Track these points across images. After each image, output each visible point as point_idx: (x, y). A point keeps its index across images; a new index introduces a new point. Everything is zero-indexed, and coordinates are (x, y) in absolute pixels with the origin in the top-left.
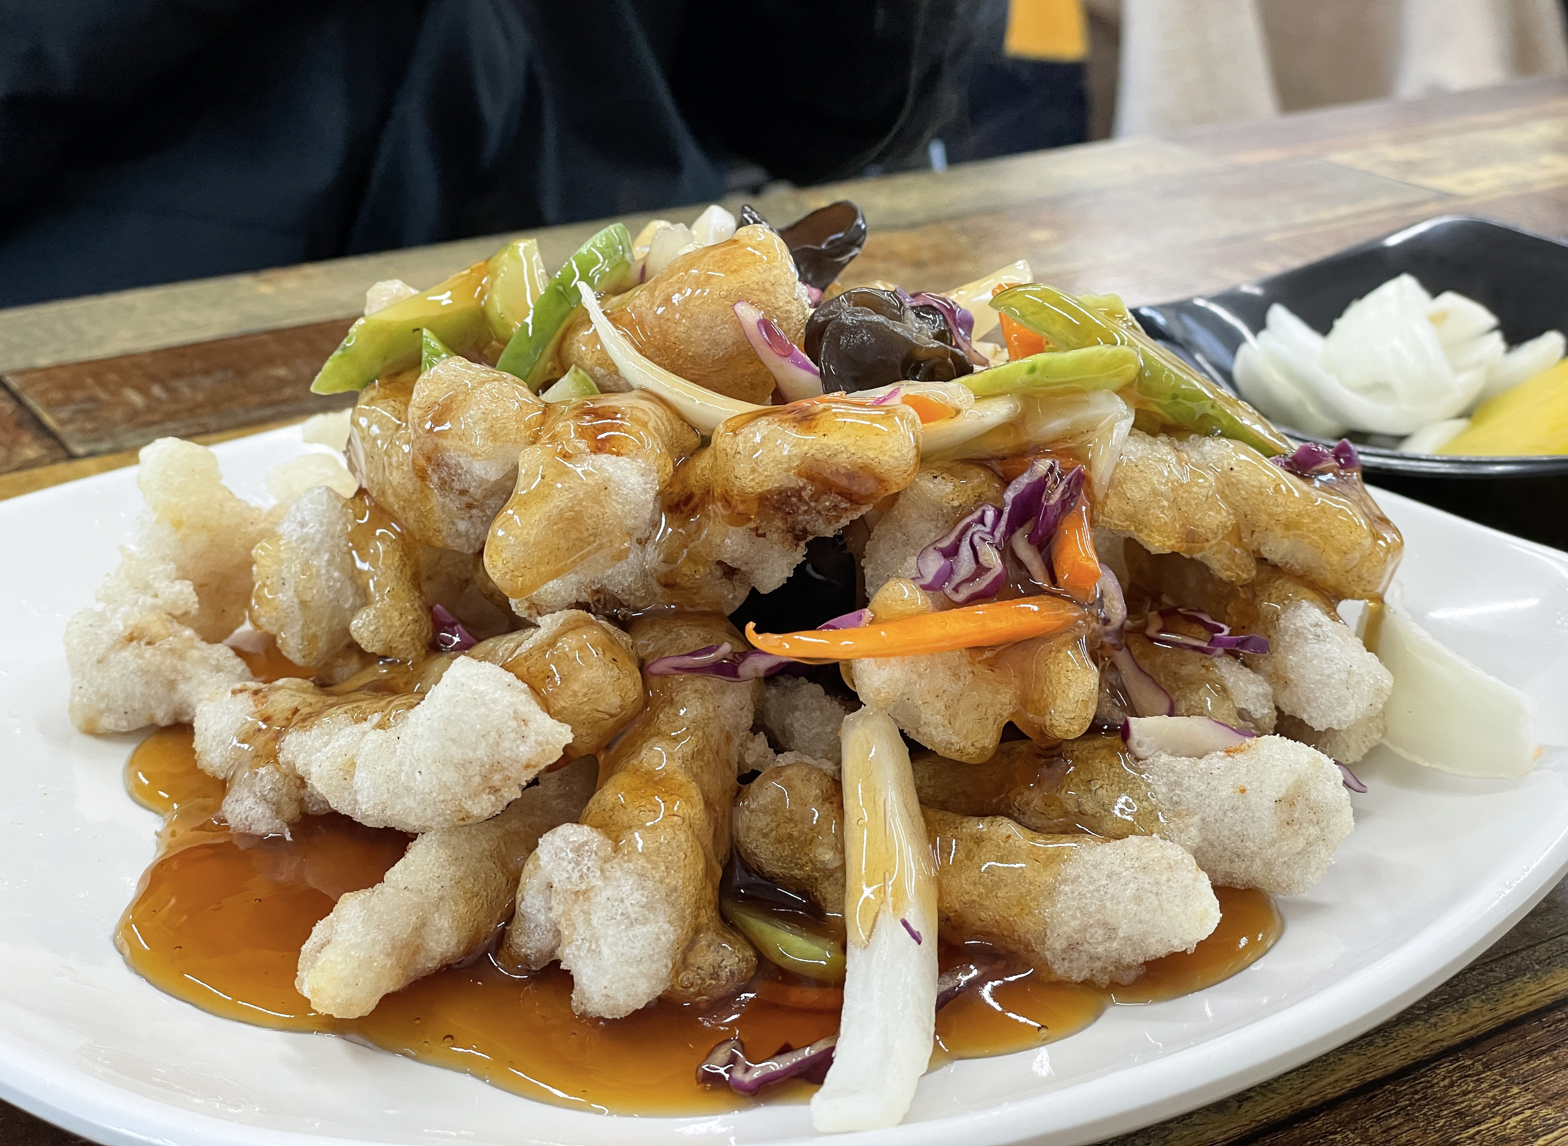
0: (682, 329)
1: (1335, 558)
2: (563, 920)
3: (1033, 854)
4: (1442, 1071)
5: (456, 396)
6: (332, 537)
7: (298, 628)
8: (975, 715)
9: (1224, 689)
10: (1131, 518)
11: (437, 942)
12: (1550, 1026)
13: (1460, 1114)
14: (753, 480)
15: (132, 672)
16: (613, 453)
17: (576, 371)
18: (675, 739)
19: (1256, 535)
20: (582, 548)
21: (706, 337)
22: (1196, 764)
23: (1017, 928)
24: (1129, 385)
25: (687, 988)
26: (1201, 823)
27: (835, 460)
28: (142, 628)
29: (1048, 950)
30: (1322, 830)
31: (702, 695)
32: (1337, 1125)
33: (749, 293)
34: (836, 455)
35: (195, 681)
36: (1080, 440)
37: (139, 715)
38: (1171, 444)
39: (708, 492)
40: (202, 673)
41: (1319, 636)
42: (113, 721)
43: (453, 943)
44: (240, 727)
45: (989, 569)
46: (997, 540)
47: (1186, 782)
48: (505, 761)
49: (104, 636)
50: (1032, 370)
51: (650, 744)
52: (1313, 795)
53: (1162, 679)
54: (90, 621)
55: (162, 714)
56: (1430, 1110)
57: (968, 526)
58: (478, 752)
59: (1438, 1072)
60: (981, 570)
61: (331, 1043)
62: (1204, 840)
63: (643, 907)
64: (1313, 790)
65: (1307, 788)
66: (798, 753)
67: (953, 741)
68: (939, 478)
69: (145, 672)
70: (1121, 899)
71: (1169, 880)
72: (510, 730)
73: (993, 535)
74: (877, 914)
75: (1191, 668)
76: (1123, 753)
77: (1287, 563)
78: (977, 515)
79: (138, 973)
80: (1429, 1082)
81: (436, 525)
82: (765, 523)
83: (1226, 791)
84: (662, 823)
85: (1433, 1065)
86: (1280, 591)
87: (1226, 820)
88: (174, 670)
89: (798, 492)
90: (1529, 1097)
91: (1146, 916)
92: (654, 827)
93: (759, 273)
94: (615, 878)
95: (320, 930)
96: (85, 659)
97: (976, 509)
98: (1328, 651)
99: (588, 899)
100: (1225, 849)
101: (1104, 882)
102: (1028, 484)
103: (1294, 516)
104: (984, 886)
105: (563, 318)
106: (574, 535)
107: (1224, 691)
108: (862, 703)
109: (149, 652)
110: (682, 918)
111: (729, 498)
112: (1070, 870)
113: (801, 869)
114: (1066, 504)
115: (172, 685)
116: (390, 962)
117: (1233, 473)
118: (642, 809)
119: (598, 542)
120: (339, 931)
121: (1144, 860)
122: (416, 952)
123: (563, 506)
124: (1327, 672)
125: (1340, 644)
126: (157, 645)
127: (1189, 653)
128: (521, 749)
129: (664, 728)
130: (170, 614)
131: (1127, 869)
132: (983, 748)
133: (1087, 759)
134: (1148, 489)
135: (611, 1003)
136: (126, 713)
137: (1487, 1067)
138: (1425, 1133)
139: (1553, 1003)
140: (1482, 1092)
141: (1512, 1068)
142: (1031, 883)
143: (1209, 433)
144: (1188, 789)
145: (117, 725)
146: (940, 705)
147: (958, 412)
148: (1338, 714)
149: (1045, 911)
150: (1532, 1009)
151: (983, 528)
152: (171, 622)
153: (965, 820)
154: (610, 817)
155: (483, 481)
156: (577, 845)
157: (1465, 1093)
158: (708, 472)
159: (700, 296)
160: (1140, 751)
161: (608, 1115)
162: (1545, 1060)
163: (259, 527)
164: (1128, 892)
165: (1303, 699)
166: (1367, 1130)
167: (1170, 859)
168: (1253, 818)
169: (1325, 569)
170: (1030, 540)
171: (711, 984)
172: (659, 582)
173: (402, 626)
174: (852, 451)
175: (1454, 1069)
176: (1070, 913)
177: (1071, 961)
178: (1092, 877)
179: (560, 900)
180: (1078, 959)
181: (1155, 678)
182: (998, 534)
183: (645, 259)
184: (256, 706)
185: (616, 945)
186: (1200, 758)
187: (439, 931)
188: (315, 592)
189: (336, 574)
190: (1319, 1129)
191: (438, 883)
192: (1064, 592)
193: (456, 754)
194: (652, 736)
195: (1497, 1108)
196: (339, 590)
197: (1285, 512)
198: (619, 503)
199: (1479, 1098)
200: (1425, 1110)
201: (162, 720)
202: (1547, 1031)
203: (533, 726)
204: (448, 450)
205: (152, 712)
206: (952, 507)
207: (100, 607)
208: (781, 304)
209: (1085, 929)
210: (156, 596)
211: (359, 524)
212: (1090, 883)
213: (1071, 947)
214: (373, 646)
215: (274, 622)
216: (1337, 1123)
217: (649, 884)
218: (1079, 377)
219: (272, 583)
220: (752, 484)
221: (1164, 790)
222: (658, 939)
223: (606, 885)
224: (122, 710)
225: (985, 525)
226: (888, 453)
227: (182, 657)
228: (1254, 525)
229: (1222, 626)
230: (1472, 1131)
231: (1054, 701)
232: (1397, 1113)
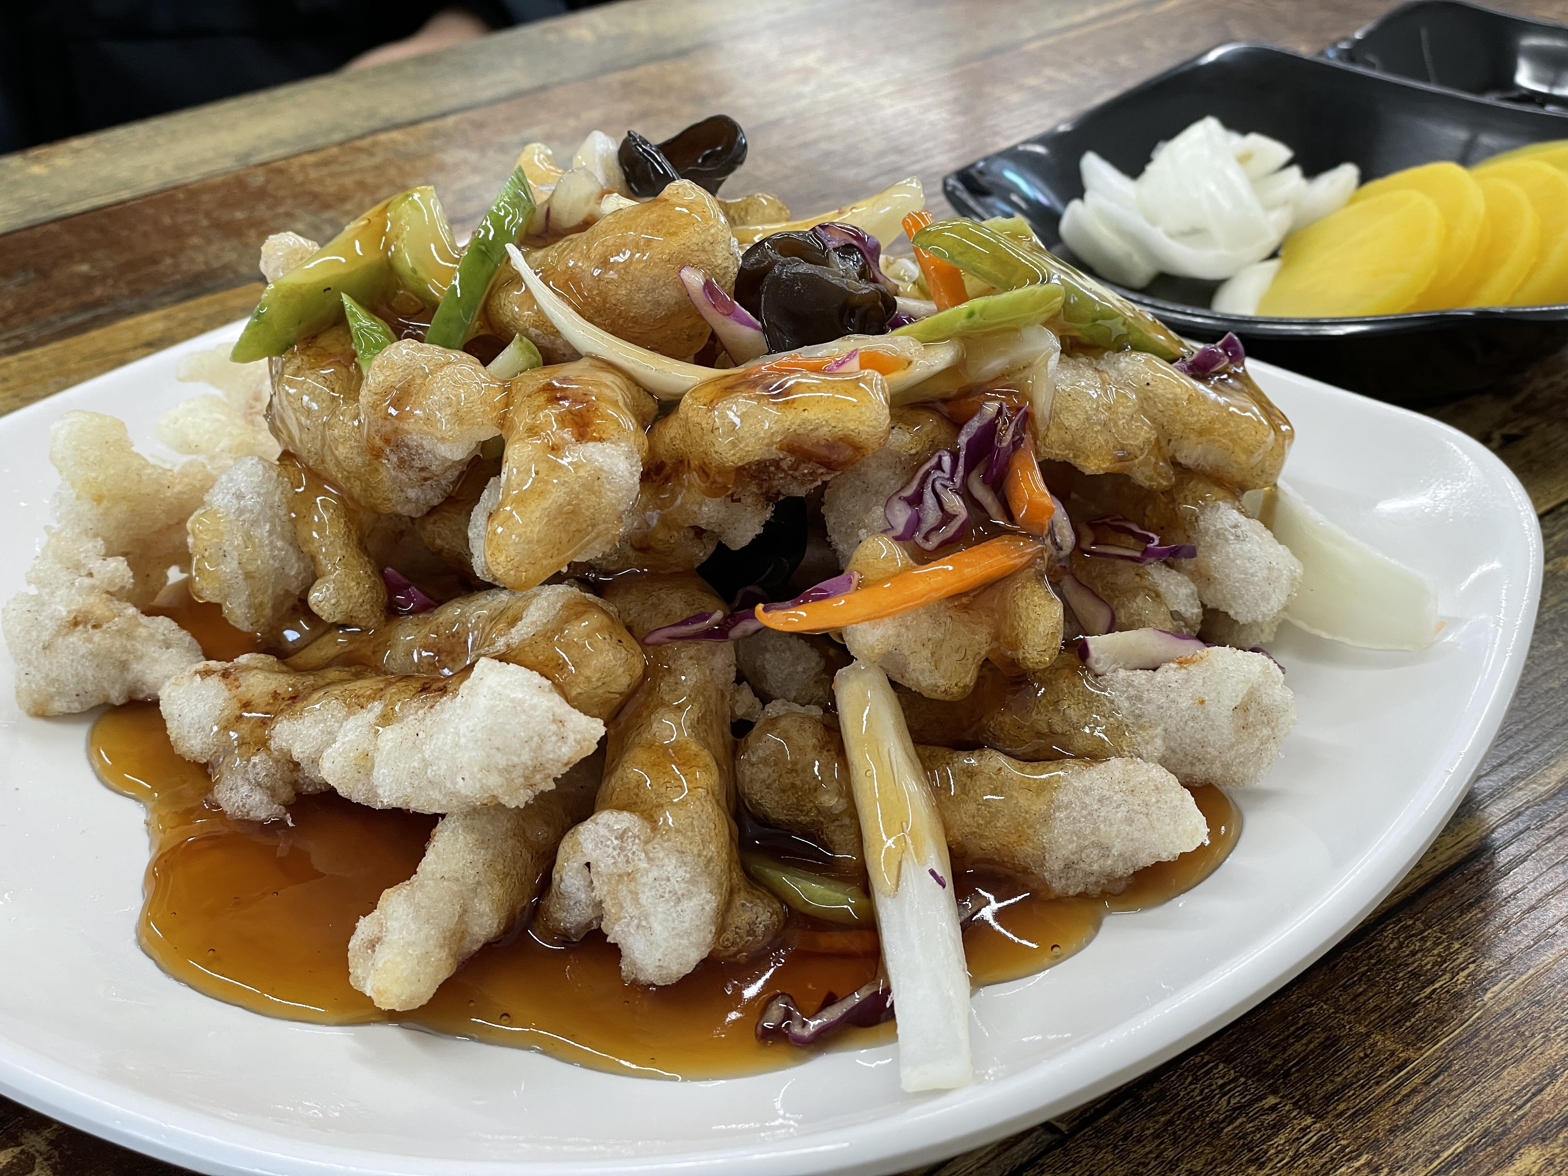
0: (624, 292)
1: (1243, 458)
2: (608, 900)
3: (1024, 784)
4: (1389, 933)
5: (413, 379)
6: (271, 507)
7: (244, 598)
8: (957, 657)
9: (1158, 595)
10: (1070, 446)
11: (480, 926)
12: (1472, 878)
13: (1415, 975)
14: (734, 455)
15: (83, 656)
16: (594, 439)
17: (521, 340)
18: (679, 707)
19: (1172, 443)
20: (582, 538)
21: (649, 299)
22: (1152, 678)
23: (1016, 853)
24: (1055, 317)
25: (727, 947)
26: (1163, 733)
27: (816, 433)
28: (86, 612)
29: (1046, 871)
30: (1273, 729)
31: (697, 660)
32: (1310, 998)
33: (690, 255)
34: (817, 429)
35: (146, 660)
36: (1018, 377)
37: (91, 697)
38: (1090, 365)
39: (682, 462)
40: (153, 650)
41: (1239, 537)
42: (65, 704)
43: (495, 925)
44: (220, 715)
45: (956, 516)
46: (958, 485)
47: (1145, 695)
48: (547, 762)
49: (47, 622)
50: (971, 314)
51: (659, 716)
52: (1265, 700)
53: (1100, 590)
54: (28, 606)
55: (117, 694)
56: (1387, 973)
57: (927, 474)
58: (522, 758)
59: (1385, 934)
60: (947, 517)
61: (391, 1033)
62: (1167, 748)
63: (687, 882)
64: (1264, 696)
65: (1258, 694)
66: (784, 700)
67: (939, 684)
68: (896, 429)
69: (94, 655)
70: (1113, 821)
71: (1158, 801)
72: (550, 734)
73: (953, 481)
74: (900, 863)
75: (1126, 576)
76: (1083, 671)
77: (1199, 465)
78: (934, 461)
79: (177, 979)
80: (1380, 945)
81: (386, 494)
82: (740, 489)
83: (1185, 702)
84: (689, 798)
85: (1379, 928)
86: (1195, 492)
87: (1188, 729)
88: (125, 651)
89: (776, 463)
90: (1470, 951)
91: (1136, 835)
92: (683, 802)
93: (698, 233)
94: (659, 858)
95: (365, 927)
96: (29, 647)
97: (933, 454)
98: (1249, 551)
99: (634, 879)
100: (1186, 755)
101: (1096, 807)
102: (979, 428)
103: (1207, 423)
104: (983, 818)
105: (490, 277)
106: (573, 527)
107: (1157, 596)
108: (853, 657)
109: (97, 636)
110: (720, 885)
111: (706, 469)
112: (1063, 797)
113: (807, 814)
114: (1016, 445)
115: (124, 666)
116: (445, 954)
117: (1149, 388)
118: (668, 785)
119: (596, 531)
120: (390, 929)
121: (1131, 784)
122: (462, 938)
123: (561, 500)
124: (1251, 571)
125: (1258, 542)
126: (105, 626)
127: (1120, 563)
128: (563, 750)
129: (666, 698)
130: (108, 592)
131: (1116, 793)
132: (966, 686)
133: (1050, 679)
134: (1082, 417)
135: (665, 972)
136: (77, 695)
137: (1427, 925)
138: (1388, 997)
139: (1470, 854)
140: (1429, 951)
141: (1449, 923)
142: (1026, 812)
143: (1120, 349)
144: (1148, 702)
145: (69, 708)
146: (926, 653)
147: (910, 363)
148: (1262, 609)
149: (1043, 838)
150: (1454, 861)
151: (942, 474)
152: (112, 600)
153: (955, 755)
154: (637, 795)
155: (445, 459)
156: (620, 832)
157: (1413, 953)
158: (678, 442)
159: (639, 261)
160: (1099, 668)
161: (682, 1081)
162: (1474, 912)
163: (176, 490)
164: (1119, 815)
165: (1229, 596)
166: (1337, 1000)
167: (1155, 781)
168: (1212, 725)
169: (1233, 467)
170: (985, 481)
171: (748, 941)
172: (632, 546)
173: (361, 594)
174: (833, 424)
175: (1399, 930)
176: (1068, 837)
177: (1068, 879)
178: (1084, 803)
179: (603, 881)
180: (1074, 877)
181: (1095, 590)
182: (957, 480)
183: (548, 201)
184: (230, 690)
185: (667, 920)
186: (1155, 670)
187: (481, 915)
188: (259, 562)
189: (279, 544)
190: (1295, 1003)
191: (472, 869)
192: (1022, 529)
193: (501, 761)
194: (656, 707)
195: (1445, 965)
196: (283, 560)
197: (1199, 420)
198: (612, 491)
199: (1427, 956)
200: (1383, 974)
201: (117, 698)
202: (1471, 884)
203: (570, 725)
204: (410, 433)
205: (106, 693)
206: (910, 455)
207: (33, 590)
208: (720, 262)
209: (1082, 849)
210: (90, 575)
211: (296, 493)
212: (1083, 808)
213: (1068, 866)
214: (334, 617)
215: (217, 593)
216: (1310, 995)
217: (689, 859)
218: (1013, 317)
219: (211, 554)
220: (733, 458)
221: (1127, 704)
222: (703, 909)
223: (652, 866)
224: (74, 693)
225: (943, 471)
226: (867, 423)
227: (130, 637)
228: (1170, 435)
229: (1151, 535)
230: (1428, 990)
231: (1026, 635)
232: (1360, 980)
